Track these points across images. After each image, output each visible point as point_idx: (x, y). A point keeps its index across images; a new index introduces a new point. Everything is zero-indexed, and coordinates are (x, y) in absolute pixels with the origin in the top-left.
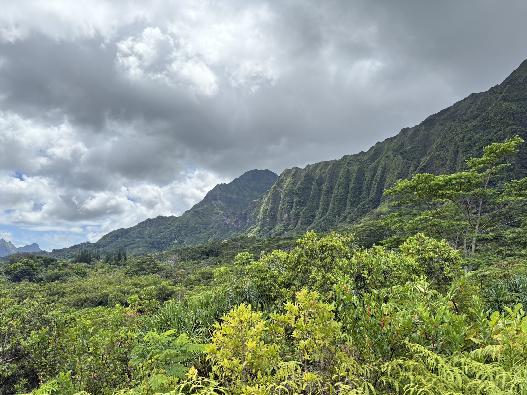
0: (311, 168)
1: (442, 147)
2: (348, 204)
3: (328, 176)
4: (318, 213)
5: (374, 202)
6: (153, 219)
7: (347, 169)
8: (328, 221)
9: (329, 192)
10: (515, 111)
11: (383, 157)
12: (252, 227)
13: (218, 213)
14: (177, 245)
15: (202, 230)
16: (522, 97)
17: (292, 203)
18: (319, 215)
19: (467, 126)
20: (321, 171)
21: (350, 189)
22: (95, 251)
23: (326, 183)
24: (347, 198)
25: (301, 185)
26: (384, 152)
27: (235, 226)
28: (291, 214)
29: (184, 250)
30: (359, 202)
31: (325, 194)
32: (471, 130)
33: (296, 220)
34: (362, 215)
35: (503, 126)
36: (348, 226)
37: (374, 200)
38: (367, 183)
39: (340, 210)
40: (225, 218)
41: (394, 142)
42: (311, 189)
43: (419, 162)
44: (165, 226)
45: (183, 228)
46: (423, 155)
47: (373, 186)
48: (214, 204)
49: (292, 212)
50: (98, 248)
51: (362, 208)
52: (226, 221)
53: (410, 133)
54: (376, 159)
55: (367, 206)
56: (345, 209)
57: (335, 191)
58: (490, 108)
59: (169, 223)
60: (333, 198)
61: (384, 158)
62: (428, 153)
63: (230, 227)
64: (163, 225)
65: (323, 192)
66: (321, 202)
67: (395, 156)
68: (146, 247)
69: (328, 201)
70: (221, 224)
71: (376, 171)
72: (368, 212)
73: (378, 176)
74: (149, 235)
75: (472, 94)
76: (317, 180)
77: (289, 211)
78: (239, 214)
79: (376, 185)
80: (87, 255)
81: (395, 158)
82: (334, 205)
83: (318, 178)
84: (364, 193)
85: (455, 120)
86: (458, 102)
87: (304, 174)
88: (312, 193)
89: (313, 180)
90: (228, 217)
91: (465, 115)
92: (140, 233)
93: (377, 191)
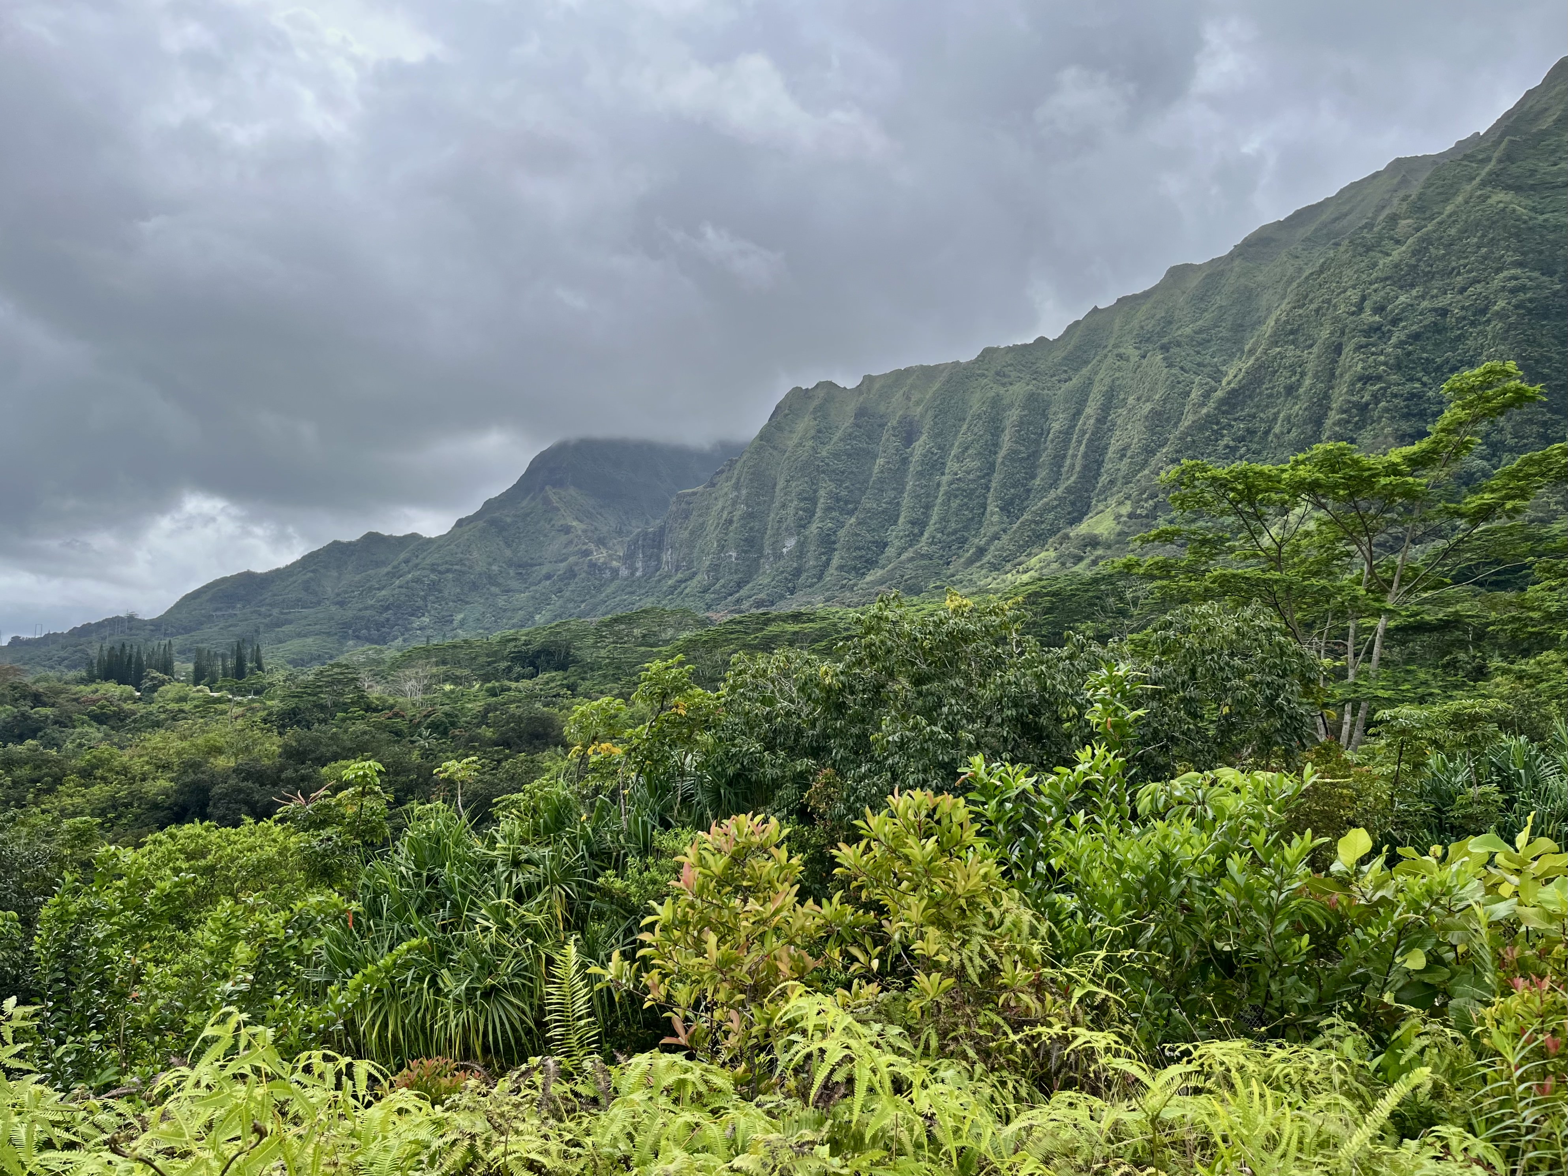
0: (877, 386)
1: (1292, 332)
2: (992, 507)
3: (930, 413)
4: (895, 535)
5: (1073, 504)
6: (350, 543)
7: (992, 394)
8: (926, 562)
9: (933, 466)
10: (1525, 222)
11: (1106, 356)
12: (680, 576)
13: (567, 530)
14: (429, 632)
15: (514, 584)
16: (1549, 178)
17: (814, 501)
18: (897, 543)
19: (1375, 265)
20: (908, 399)
21: (1000, 460)
22: (158, 644)
23: (924, 437)
24: (988, 489)
25: (841, 444)
26: (1112, 342)
27: (624, 572)
28: (806, 538)
29: (455, 647)
30: (1026, 503)
31: (920, 474)
32: (1387, 279)
33: (824, 558)
34: (1034, 543)
35: (1484, 270)
36: (990, 579)
37: (1072, 497)
38: (1052, 441)
39: (966, 528)
40: (592, 546)
41: (1144, 308)
42: (875, 457)
43: (1217, 375)
44: (389, 569)
45: (450, 576)
46: (1232, 356)
47: (1070, 452)
48: (554, 499)
49: (814, 528)
50: (165, 634)
51: (1036, 523)
52: (595, 556)
53: (1193, 282)
54: (1086, 363)
55: (1051, 516)
56: (980, 523)
57: (952, 465)
58: (1449, 209)
59: (403, 556)
60: (942, 490)
61: (1110, 360)
62: (1247, 348)
63: (608, 574)
64: (384, 563)
65: (914, 467)
66: (906, 501)
67: (1144, 357)
68: (329, 634)
69: (928, 495)
70: (577, 564)
71: (1082, 403)
72: (1053, 532)
73: (1088, 417)
74: (338, 595)
75: (1398, 160)
76: (894, 428)
77: (802, 525)
78: (638, 534)
79: (1082, 448)
80: (130, 657)
81: (1145, 362)
82: (947, 511)
83: (900, 422)
84: (1042, 473)
85: (1337, 244)
86: (1353, 185)
87: (851, 408)
88: (876, 470)
89: (882, 426)
90: (601, 542)
91: (1371, 229)
92: (306, 589)
93: (1085, 467)
